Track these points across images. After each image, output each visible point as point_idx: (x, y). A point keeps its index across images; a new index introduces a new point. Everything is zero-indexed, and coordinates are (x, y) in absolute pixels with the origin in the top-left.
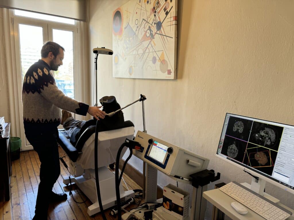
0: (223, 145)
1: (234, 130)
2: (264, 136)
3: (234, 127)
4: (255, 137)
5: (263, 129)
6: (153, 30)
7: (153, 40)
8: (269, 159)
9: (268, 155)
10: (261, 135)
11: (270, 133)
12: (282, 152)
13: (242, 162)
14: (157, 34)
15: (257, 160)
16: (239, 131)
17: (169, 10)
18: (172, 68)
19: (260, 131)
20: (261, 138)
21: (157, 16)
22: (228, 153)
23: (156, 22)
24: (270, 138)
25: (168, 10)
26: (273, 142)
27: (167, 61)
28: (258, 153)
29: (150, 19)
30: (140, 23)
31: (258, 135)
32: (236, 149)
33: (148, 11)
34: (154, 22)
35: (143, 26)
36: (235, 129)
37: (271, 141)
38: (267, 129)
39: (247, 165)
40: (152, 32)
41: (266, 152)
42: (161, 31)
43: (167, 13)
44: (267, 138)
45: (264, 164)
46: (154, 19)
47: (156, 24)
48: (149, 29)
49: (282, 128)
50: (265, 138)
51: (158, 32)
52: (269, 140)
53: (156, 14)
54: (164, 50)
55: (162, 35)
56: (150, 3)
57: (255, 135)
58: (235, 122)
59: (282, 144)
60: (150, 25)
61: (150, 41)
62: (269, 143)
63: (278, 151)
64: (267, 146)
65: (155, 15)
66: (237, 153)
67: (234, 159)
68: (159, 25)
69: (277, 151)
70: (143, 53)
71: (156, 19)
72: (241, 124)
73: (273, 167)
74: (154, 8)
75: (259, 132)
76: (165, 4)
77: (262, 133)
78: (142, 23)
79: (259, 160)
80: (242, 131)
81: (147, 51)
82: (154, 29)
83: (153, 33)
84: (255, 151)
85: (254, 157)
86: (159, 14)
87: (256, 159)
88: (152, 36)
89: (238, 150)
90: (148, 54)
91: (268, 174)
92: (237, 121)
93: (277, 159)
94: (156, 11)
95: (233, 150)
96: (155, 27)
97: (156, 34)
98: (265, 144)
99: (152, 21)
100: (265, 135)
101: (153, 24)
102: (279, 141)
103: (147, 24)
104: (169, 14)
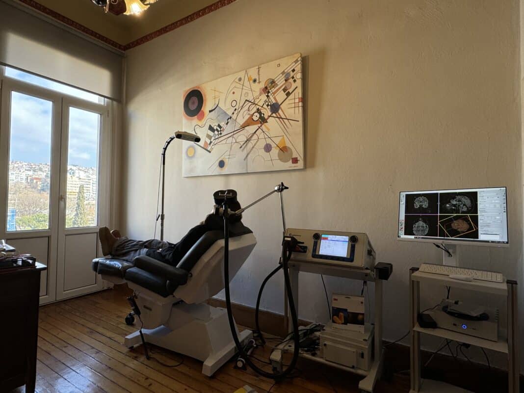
0: (405, 227)
1: (415, 207)
2: (456, 204)
3: (415, 204)
4: (445, 207)
5: (454, 198)
6: (265, 113)
7: (265, 124)
8: (470, 224)
9: (467, 220)
10: (452, 204)
11: (463, 199)
12: (483, 213)
13: (437, 236)
14: (273, 117)
15: (456, 229)
16: (423, 206)
17: (292, 91)
18: (299, 155)
19: (450, 200)
20: (454, 206)
21: (271, 97)
22: (414, 232)
23: (270, 104)
24: (464, 205)
25: (290, 91)
26: (470, 207)
27: (291, 147)
28: (455, 222)
29: (258, 100)
30: (241, 105)
31: (449, 205)
32: (425, 225)
33: (254, 91)
34: (267, 103)
35: (246, 108)
36: (417, 205)
37: (466, 207)
38: (458, 197)
39: (444, 237)
40: (262, 115)
41: (465, 219)
42: (279, 114)
43: (288, 94)
44: (462, 206)
45: (465, 231)
46: (266, 100)
47: (270, 105)
48: (258, 112)
49: (476, 193)
50: (459, 206)
51: (274, 115)
52: (465, 207)
53: (269, 94)
54: (285, 136)
55: (282, 118)
56: (259, 82)
57: (445, 206)
58: (415, 199)
59: (480, 207)
60: (260, 108)
61: (260, 125)
62: (465, 209)
63: (479, 214)
64: (463, 212)
65: (268, 96)
66: (428, 229)
67: (426, 235)
68: (275, 108)
69: (477, 213)
70: (246, 141)
71: (270, 100)
72: (423, 199)
73: (477, 231)
74: (266, 88)
75: (450, 202)
76: (284, 84)
77: (454, 202)
78: (245, 104)
79: (458, 228)
80: (427, 205)
81: (255, 137)
82: (267, 112)
83: (265, 116)
84: (451, 220)
85: (451, 227)
86: (275, 95)
87: (454, 228)
88: (263, 120)
89: (427, 226)
90: (255, 141)
91: (474, 238)
92: (417, 197)
93: (480, 222)
94: (270, 91)
95: (421, 227)
96: (268, 110)
97: (271, 118)
98: (460, 211)
99: (264, 103)
100: (458, 203)
101: (265, 106)
102: (477, 204)
103: (254, 106)
104: (291, 95)
